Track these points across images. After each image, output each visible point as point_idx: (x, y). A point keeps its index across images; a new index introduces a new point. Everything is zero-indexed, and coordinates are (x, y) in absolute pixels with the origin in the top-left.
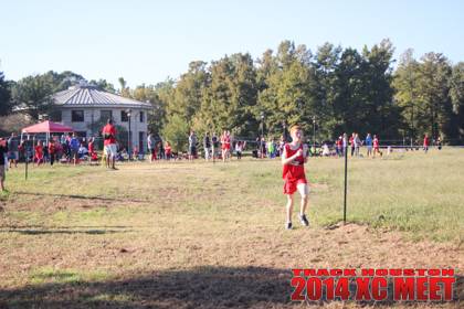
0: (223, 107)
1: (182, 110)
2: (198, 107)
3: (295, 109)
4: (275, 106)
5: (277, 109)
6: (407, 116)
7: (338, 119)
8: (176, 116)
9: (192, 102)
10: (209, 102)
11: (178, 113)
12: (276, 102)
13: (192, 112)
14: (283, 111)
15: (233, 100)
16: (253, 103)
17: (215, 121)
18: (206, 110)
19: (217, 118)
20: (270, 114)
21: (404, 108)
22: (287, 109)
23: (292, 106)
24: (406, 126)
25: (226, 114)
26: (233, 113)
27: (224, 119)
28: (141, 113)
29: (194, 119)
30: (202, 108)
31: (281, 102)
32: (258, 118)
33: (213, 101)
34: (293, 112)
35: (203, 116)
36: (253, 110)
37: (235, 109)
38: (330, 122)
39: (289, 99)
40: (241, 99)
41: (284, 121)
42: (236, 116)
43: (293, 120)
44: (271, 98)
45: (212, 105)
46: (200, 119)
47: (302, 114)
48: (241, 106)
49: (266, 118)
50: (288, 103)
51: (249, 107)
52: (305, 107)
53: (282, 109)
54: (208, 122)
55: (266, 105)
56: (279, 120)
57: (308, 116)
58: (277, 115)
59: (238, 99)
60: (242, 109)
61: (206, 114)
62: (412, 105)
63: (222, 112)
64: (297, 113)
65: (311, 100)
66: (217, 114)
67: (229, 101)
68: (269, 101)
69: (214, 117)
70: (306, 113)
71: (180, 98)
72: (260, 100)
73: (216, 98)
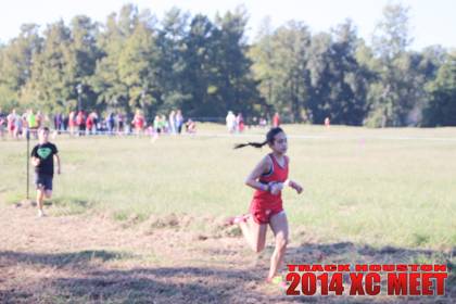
0: (57, 76)
1: (10, 80)
2: (30, 75)
3: (139, 81)
4: (115, 77)
5: (118, 82)
6: (263, 90)
7: (184, 93)
8: (4, 87)
9: (21, 70)
10: (41, 70)
11: (6, 82)
12: (117, 72)
13: (21, 82)
14: (125, 84)
15: (68, 69)
16: (91, 73)
17: (47, 93)
18: (38, 80)
19: (50, 90)
20: (110, 86)
21: (260, 82)
22: (129, 81)
23: (135, 78)
24: (262, 101)
25: (60, 85)
26: (68, 85)
27: (59, 90)
29: (23, 91)
30: (34, 77)
31: (122, 73)
32: (96, 90)
33: (45, 70)
34: (135, 84)
35: (34, 87)
36: (91, 81)
37: (71, 80)
38: (177, 96)
39: (132, 69)
40: (78, 69)
41: (125, 94)
42: (72, 88)
43: (135, 93)
44: (111, 67)
45: (44, 75)
46: (30, 90)
47: (145, 86)
48: (78, 76)
49: (105, 90)
50: (130, 74)
51: (87, 78)
52: (148, 79)
53: (122, 81)
54: (38, 93)
55: (106, 75)
56: (120, 94)
57: (152, 90)
58: (117, 86)
59: (74, 69)
60: (78, 79)
61: (38, 85)
62: (270, 78)
63: (55, 82)
64: (140, 86)
65: (154, 71)
66: (50, 84)
67: (64, 70)
68: (109, 71)
69: (46, 88)
70: (150, 86)
71: (8, 65)
72: (99, 70)
73: (49, 67)
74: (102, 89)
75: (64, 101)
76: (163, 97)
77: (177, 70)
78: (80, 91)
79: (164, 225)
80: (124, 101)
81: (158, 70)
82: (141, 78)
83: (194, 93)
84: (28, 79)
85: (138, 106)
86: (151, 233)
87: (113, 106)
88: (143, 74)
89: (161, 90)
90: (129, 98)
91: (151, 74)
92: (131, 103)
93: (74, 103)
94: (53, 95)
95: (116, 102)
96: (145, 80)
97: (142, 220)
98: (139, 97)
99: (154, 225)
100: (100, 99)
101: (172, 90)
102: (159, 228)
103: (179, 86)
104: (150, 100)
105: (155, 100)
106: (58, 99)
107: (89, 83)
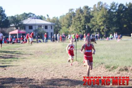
0: (79, 24)
1: (66, 25)
2: (72, 23)
3: (103, 24)
4: (96, 23)
5: (97, 24)
7: (117, 27)
9: (69, 22)
10: (75, 22)
11: (65, 26)
12: (96, 22)
13: (69, 26)
14: (99, 25)
15: (82, 21)
16: (89, 22)
17: (77, 28)
18: (74, 25)
20: (95, 26)
22: (100, 24)
23: (102, 23)
25: (80, 26)
26: (82, 26)
27: (80, 28)
29: (70, 28)
30: (73, 24)
31: (98, 22)
32: (91, 27)
33: (76, 22)
34: (102, 25)
35: (73, 27)
36: (89, 24)
37: (83, 24)
38: (114, 28)
39: (101, 21)
40: (85, 21)
41: (99, 28)
42: (84, 27)
43: (102, 28)
44: (95, 20)
45: (76, 23)
46: (72, 28)
47: (105, 25)
48: (85, 23)
49: (93, 27)
50: (100, 22)
51: (88, 24)
52: (106, 23)
53: (98, 24)
54: (74, 29)
55: (93, 23)
56: (97, 28)
57: (107, 26)
58: (97, 26)
59: (84, 21)
60: (85, 24)
61: (74, 26)
63: (79, 25)
64: (104, 25)
65: (108, 21)
66: (77, 26)
67: (81, 22)
68: (94, 22)
69: (76, 27)
70: (106, 25)
71: (66, 21)
72: (91, 21)
73: (77, 21)
74: (92, 27)
75: (82, 30)
76: (110, 29)
77: (114, 20)
78: (87, 27)
79: (123, 70)
80: (99, 30)
81: (108, 20)
82: (104, 23)
83: (120, 27)
84: (71, 24)
85: (103, 31)
86: (119, 73)
87: (96, 32)
88: (104, 22)
89: (110, 26)
90: (100, 29)
91: (107, 22)
92: (101, 31)
93: (84, 31)
94: (78, 29)
95: (97, 30)
96: (105, 24)
97: (115, 68)
98: (103, 29)
99: (120, 70)
100: (92, 30)
101: (113, 26)
102: (121, 71)
103: (115, 25)
104: (107, 29)
105: (108, 29)
106: (80, 30)
107: (89, 25)
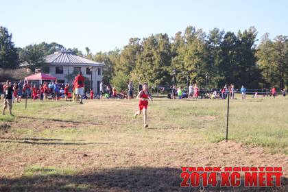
0: (149, 66)
1: (124, 68)
2: (135, 66)
3: (195, 69)
4: (182, 67)
5: (183, 69)
6: (264, 74)
7: (221, 76)
8: (120, 72)
9: (130, 63)
10: (141, 63)
11: (122, 70)
12: (183, 65)
13: (130, 69)
14: (187, 70)
15: (156, 62)
16: (169, 64)
17: (145, 76)
18: (139, 68)
19: (146, 74)
20: (179, 72)
21: (262, 70)
22: (190, 69)
23: (193, 67)
24: (263, 81)
25: (151, 71)
26: (155, 71)
27: (150, 74)
28: (99, 70)
29: (132, 74)
30: (137, 67)
31: (186, 64)
32: (171, 74)
33: (144, 63)
34: (193, 71)
35: (137, 72)
36: (169, 69)
37: (157, 68)
39: (191, 62)
40: (161, 62)
41: (187, 77)
42: (158, 72)
43: (193, 76)
45: (143, 66)
46: (135, 74)
47: (198, 72)
48: (161, 66)
49: (177, 74)
50: (190, 65)
51: (166, 67)
52: (201, 68)
55: (177, 66)
56: (184, 76)
57: (202, 74)
58: (183, 72)
59: (159, 62)
60: (161, 68)
61: (139, 71)
62: (268, 68)
63: (149, 69)
64: (196, 72)
66: (146, 71)
67: (154, 63)
68: (178, 64)
70: (201, 72)
71: (123, 61)
72: (173, 63)
73: (146, 61)
77: (217, 63)
81: (206, 63)
82: (196, 67)
83: (226, 76)
84: (134, 68)
93: (159, 81)
94: (148, 76)
98: (195, 78)
100: (173, 79)
103: (218, 72)
104: (202, 80)
106: (150, 79)
